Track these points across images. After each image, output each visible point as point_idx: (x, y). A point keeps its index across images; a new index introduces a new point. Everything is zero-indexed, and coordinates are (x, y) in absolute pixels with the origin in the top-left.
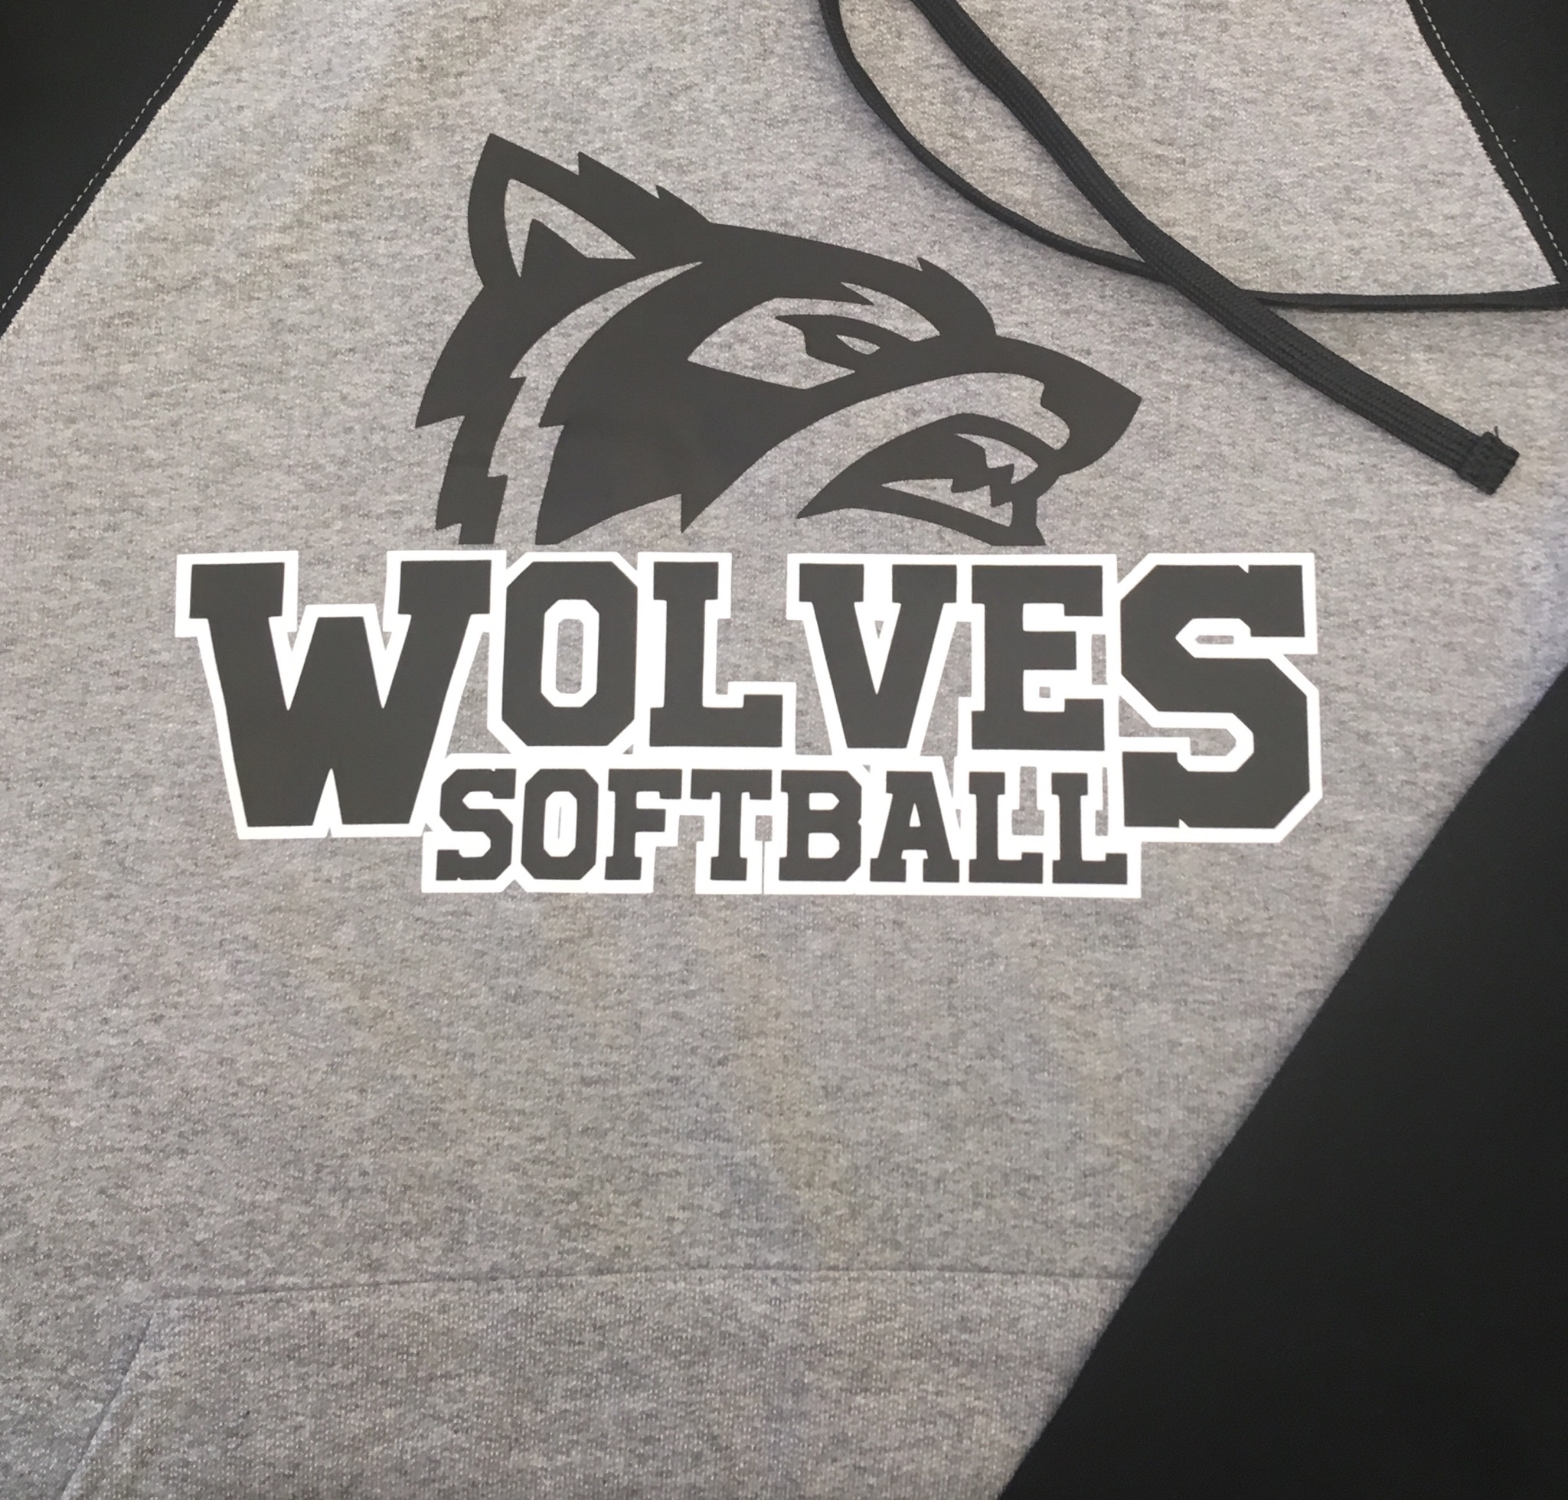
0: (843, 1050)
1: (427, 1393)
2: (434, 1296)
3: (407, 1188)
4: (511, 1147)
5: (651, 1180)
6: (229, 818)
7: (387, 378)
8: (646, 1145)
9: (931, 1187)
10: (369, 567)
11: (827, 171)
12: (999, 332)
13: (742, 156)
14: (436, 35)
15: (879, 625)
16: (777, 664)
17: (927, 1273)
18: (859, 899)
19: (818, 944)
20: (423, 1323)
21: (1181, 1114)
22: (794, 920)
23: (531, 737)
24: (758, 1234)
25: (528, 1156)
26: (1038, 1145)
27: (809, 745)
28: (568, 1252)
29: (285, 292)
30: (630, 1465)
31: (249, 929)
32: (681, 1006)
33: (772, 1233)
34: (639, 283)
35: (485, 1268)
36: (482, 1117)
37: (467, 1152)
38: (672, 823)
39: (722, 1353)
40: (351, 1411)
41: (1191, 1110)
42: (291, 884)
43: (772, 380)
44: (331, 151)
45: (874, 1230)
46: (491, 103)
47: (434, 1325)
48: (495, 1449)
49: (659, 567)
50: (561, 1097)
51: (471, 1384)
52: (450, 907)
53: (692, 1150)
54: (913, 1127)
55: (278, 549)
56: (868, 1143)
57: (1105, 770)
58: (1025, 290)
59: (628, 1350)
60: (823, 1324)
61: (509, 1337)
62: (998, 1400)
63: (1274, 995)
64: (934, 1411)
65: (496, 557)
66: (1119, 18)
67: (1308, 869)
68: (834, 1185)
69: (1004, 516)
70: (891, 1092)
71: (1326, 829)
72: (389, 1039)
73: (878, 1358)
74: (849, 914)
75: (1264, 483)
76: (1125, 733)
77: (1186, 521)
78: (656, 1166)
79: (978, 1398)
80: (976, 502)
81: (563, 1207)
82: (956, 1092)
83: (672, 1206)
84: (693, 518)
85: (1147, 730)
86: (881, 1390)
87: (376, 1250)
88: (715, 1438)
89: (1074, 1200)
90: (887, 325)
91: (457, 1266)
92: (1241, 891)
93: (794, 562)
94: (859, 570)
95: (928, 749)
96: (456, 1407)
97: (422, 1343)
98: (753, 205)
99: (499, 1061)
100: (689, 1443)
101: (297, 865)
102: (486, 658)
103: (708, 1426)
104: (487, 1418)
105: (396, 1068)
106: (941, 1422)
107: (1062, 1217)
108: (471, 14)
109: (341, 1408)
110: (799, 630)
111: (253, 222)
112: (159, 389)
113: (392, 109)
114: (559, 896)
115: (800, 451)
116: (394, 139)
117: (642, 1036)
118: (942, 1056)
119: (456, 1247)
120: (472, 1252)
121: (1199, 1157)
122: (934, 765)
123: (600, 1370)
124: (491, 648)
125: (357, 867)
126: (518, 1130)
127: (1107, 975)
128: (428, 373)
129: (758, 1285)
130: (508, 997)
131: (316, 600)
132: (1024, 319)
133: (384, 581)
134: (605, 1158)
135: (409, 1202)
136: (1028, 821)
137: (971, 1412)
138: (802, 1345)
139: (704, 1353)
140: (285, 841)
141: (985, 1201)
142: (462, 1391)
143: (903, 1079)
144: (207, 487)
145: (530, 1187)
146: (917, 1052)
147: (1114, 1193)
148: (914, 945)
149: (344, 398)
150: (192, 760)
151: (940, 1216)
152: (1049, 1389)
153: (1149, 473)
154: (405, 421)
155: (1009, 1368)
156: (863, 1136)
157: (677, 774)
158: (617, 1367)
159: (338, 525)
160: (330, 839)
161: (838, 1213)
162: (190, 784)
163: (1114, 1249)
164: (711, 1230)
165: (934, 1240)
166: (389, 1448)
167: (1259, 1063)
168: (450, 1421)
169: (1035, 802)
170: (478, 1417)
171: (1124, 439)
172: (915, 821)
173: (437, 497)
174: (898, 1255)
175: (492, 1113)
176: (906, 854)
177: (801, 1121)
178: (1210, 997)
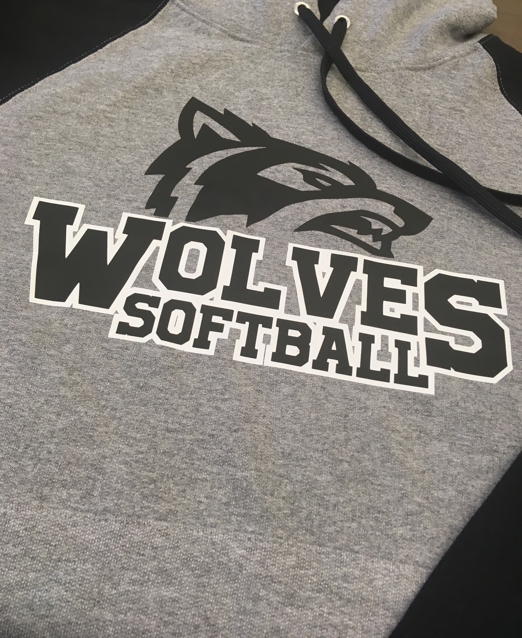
0: (293, 437)
1: (56, 567)
2: (71, 517)
3: (69, 463)
4: (126, 453)
5: (193, 481)
6: (28, 293)
7: (136, 158)
8: (193, 464)
9: (331, 508)
10: (114, 216)
11: (316, 131)
12: (378, 188)
13: (285, 121)
14: (179, 64)
15: (324, 274)
16: (280, 279)
17: (328, 549)
18: (307, 375)
19: (286, 390)
20: (62, 530)
21: (454, 493)
22: (276, 378)
23: (170, 286)
24: (244, 515)
25: (134, 459)
26: (384, 497)
27: (291, 311)
28: (145, 508)
29: (103, 125)
30: (159, 627)
31: (23, 337)
32: (219, 404)
33: (250, 515)
34: (242, 149)
35: (101, 508)
36: (116, 438)
37: (104, 451)
38: (226, 330)
39: (217, 573)
40: (11, 570)
41: (459, 492)
42: (49, 323)
43: (290, 186)
44: (133, 86)
45: (302, 524)
46: (195, 89)
47: (67, 532)
48: (86, 605)
49: (235, 237)
50: (155, 435)
51: (80, 567)
52: (120, 345)
53: (215, 470)
54: (324, 478)
55: (77, 203)
56: (301, 482)
57: (418, 343)
58: (389, 178)
59: (168, 563)
60: (273, 565)
61: (106, 545)
62: (361, 622)
63: (497, 446)
64: (327, 623)
65: (168, 222)
66: (426, 108)
67: (509, 396)
68: (284, 498)
69: (378, 245)
70: (315, 460)
71: (516, 382)
72: (77, 394)
73: (299, 588)
74: (301, 380)
75: (482, 253)
76: (426, 330)
77: (451, 261)
78: (196, 475)
79: (350, 620)
80: (367, 239)
81: (147, 485)
82: (346, 465)
83: (202, 495)
84: (252, 223)
85: (436, 331)
86: (300, 607)
87: (46, 491)
88: (208, 618)
89: (401, 526)
90: (335, 178)
91: (86, 506)
92: (480, 400)
93: (291, 247)
94: (318, 253)
95: (342, 320)
96: (69, 578)
97: (59, 541)
98: (288, 135)
99: (129, 413)
100: (193, 619)
101: (54, 316)
102: (157, 255)
103: (205, 611)
104: (85, 587)
105: (78, 407)
106: (330, 629)
107: (395, 533)
108: (193, 62)
109: (6, 567)
110: (290, 270)
111: (97, 101)
112: (44, 143)
113: (158, 80)
114: (171, 349)
115: (298, 208)
116: (156, 90)
117: (200, 414)
118: (340, 448)
119: (88, 496)
120: (96, 500)
121: (463, 515)
122: (344, 327)
123: (151, 571)
124: (159, 252)
125: (81, 321)
126: (131, 446)
127: (418, 427)
128: (153, 160)
129: (241, 540)
130: (138, 386)
131: (89, 222)
132: (388, 186)
133: (119, 222)
134: (171, 467)
135: (69, 470)
136: (384, 355)
137: (347, 626)
138: (261, 575)
139: (208, 571)
140: (50, 307)
141: (357, 519)
142: (74, 570)
143: (320, 455)
144: (54, 177)
145: (132, 473)
146: (328, 444)
147: (422, 525)
148: (329, 398)
149: (118, 161)
150: (17, 268)
151: (335, 522)
152: (388, 620)
153: (436, 243)
154: (141, 172)
155: (367, 606)
156: (300, 478)
157: (232, 312)
158: (161, 571)
159: (105, 200)
160: (71, 308)
161: (285, 512)
162: (14, 276)
163: (421, 553)
164: (220, 510)
165: (332, 534)
166: (27, 594)
167: (490, 476)
168: (65, 584)
169: (388, 349)
170: (80, 585)
171: (426, 230)
172: (334, 348)
173: (148, 198)
174: (313, 538)
175: (120, 437)
176: (329, 360)
177: (270, 465)
178: (466, 443)
